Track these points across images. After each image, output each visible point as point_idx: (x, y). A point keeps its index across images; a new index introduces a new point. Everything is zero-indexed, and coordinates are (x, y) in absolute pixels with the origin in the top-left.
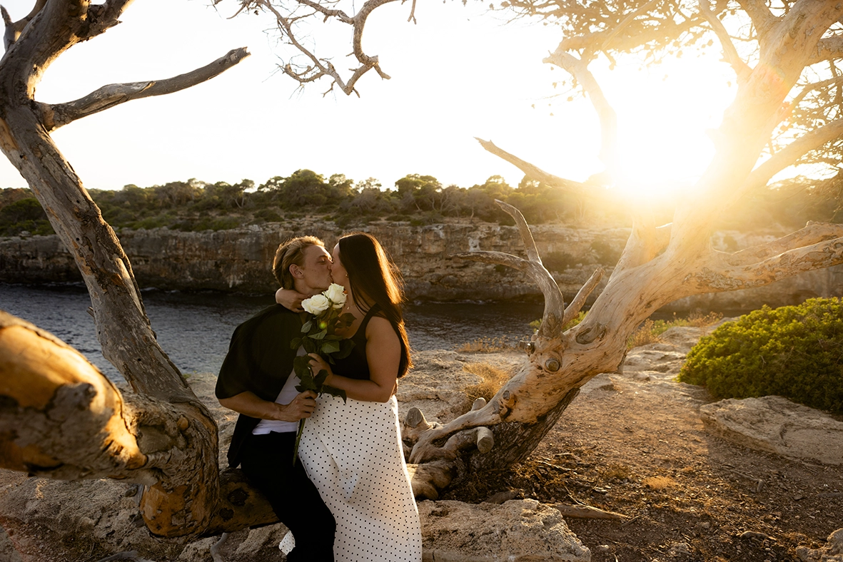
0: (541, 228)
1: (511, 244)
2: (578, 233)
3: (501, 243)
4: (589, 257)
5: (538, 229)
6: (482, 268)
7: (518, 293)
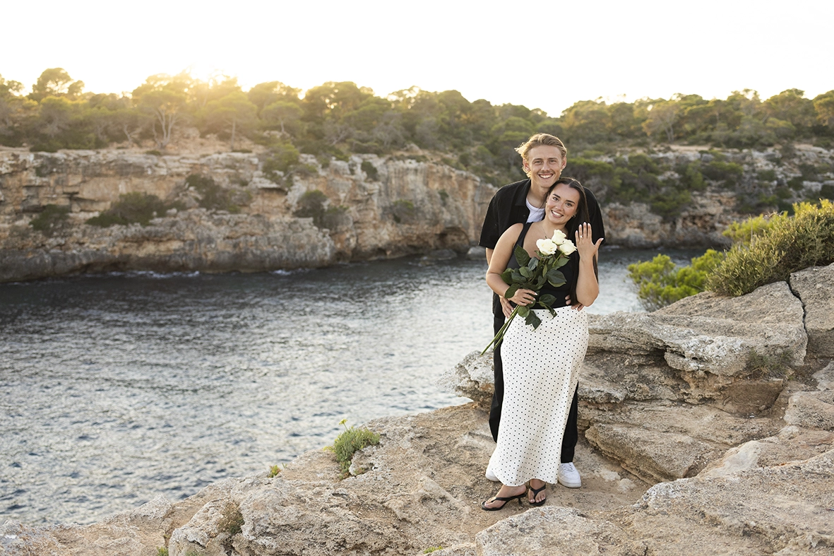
0: (104, 155)
1: (57, 182)
2: (165, 161)
3: (38, 181)
4: (186, 199)
5: (100, 157)
6: (6, 226)
7: (77, 262)
